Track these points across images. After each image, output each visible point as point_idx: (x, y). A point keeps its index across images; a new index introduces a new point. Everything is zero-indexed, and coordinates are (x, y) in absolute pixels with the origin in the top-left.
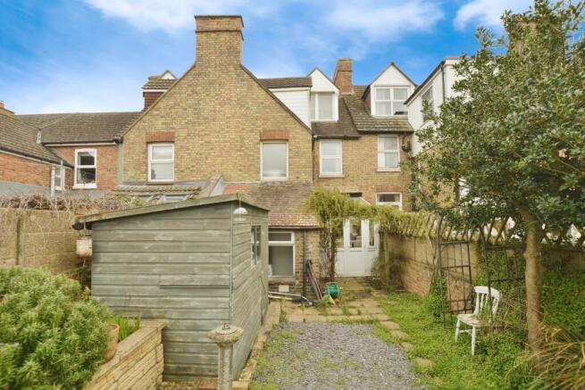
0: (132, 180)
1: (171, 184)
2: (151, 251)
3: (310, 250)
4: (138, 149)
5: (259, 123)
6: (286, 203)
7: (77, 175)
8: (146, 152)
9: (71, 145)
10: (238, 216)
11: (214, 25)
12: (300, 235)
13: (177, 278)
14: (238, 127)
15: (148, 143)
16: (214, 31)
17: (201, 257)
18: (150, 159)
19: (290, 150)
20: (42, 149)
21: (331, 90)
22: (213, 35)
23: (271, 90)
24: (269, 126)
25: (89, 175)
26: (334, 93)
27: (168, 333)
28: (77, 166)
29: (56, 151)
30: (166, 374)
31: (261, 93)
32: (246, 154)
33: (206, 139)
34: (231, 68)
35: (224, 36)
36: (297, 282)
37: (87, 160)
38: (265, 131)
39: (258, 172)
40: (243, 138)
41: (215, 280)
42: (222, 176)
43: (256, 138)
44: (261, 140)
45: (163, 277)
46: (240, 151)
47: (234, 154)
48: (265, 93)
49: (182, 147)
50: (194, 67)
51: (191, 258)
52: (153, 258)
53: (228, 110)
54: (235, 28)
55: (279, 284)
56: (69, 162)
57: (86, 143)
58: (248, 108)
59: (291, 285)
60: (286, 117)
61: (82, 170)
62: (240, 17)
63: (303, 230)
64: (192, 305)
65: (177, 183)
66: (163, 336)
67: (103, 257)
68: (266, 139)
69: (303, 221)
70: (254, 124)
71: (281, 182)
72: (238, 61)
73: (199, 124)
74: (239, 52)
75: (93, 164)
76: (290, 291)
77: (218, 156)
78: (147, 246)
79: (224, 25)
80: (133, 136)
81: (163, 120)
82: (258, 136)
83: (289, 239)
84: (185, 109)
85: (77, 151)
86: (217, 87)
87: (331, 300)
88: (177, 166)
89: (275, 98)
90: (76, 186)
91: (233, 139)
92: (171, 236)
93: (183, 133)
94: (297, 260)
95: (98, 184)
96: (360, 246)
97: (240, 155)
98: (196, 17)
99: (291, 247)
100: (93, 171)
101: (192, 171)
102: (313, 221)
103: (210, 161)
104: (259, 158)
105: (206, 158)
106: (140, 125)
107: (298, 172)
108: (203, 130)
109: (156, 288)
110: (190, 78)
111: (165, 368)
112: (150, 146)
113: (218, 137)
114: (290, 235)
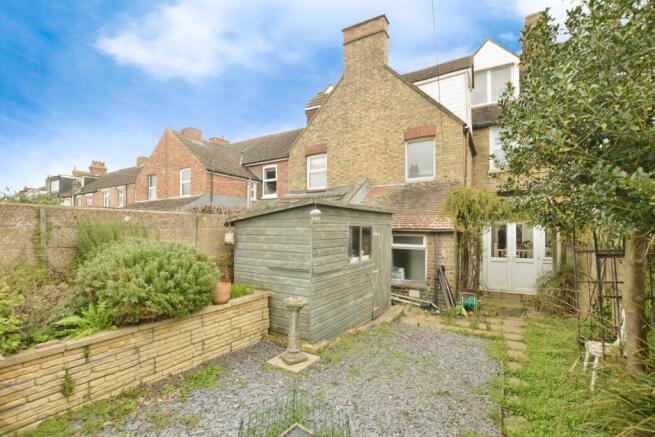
0: (296, 190)
1: (324, 191)
2: (265, 242)
3: (444, 255)
4: (299, 162)
5: (403, 122)
6: (424, 205)
7: (264, 187)
8: (306, 163)
9: (259, 164)
10: (315, 216)
11: (359, 33)
12: (432, 238)
13: (279, 262)
14: (382, 130)
15: (307, 156)
16: (359, 39)
17: (292, 247)
18: (309, 171)
19: (437, 146)
20: (243, 169)
21: (509, 62)
22: (359, 43)
23: (415, 84)
24: (414, 124)
25: (272, 187)
26: (512, 64)
27: (274, 302)
28: (265, 180)
29: (251, 169)
30: (270, 330)
31: (404, 90)
32: (390, 156)
33: (353, 146)
34: (375, 72)
35: (369, 41)
36: (429, 289)
37: (271, 174)
38: (409, 130)
39: (403, 174)
40: (387, 141)
41: (301, 265)
42: (368, 180)
43: (400, 139)
44: (406, 140)
45: (271, 261)
46: (384, 153)
47: (378, 157)
48: (409, 89)
49: (333, 156)
50: (342, 79)
51: (286, 247)
52: (265, 247)
53: (373, 115)
54: (379, 29)
55: (410, 288)
56: (259, 177)
57: (270, 160)
58: (392, 108)
59: (422, 290)
60: (433, 110)
61: (268, 183)
62: (384, 16)
63: (436, 233)
64: (287, 282)
65: (330, 190)
66: (269, 303)
67: (240, 245)
68: (411, 137)
69: (436, 224)
70: (398, 124)
71: (427, 183)
72: (382, 62)
73: (347, 132)
74: (382, 53)
75: (274, 177)
76: (421, 298)
77: (364, 161)
78: (262, 238)
79: (369, 29)
80: (296, 152)
81: (317, 134)
82: (402, 137)
83: (422, 243)
84: (335, 121)
85: (264, 168)
86: (363, 93)
87: (464, 312)
88: (329, 173)
89: (420, 92)
90: (264, 197)
91: (377, 142)
92: (275, 231)
93: (333, 144)
94: (429, 265)
95: (279, 195)
96: (531, 257)
97: (385, 159)
98: (343, 31)
99: (424, 251)
100: (274, 183)
101: (342, 178)
102: (448, 223)
103: (357, 166)
104: (403, 159)
105: (354, 164)
106: (301, 140)
107: (445, 170)
108: (350, 138)
109: (267, 269)
110: (339, 90)
111: (270, 326)
112: (309, 159)
113: (364, 142)
114: (422, 238)
